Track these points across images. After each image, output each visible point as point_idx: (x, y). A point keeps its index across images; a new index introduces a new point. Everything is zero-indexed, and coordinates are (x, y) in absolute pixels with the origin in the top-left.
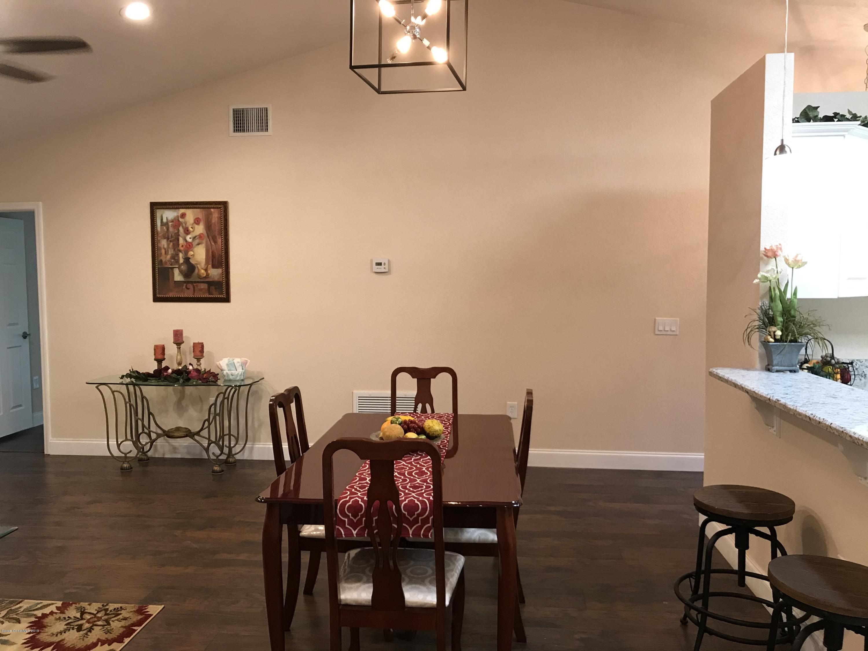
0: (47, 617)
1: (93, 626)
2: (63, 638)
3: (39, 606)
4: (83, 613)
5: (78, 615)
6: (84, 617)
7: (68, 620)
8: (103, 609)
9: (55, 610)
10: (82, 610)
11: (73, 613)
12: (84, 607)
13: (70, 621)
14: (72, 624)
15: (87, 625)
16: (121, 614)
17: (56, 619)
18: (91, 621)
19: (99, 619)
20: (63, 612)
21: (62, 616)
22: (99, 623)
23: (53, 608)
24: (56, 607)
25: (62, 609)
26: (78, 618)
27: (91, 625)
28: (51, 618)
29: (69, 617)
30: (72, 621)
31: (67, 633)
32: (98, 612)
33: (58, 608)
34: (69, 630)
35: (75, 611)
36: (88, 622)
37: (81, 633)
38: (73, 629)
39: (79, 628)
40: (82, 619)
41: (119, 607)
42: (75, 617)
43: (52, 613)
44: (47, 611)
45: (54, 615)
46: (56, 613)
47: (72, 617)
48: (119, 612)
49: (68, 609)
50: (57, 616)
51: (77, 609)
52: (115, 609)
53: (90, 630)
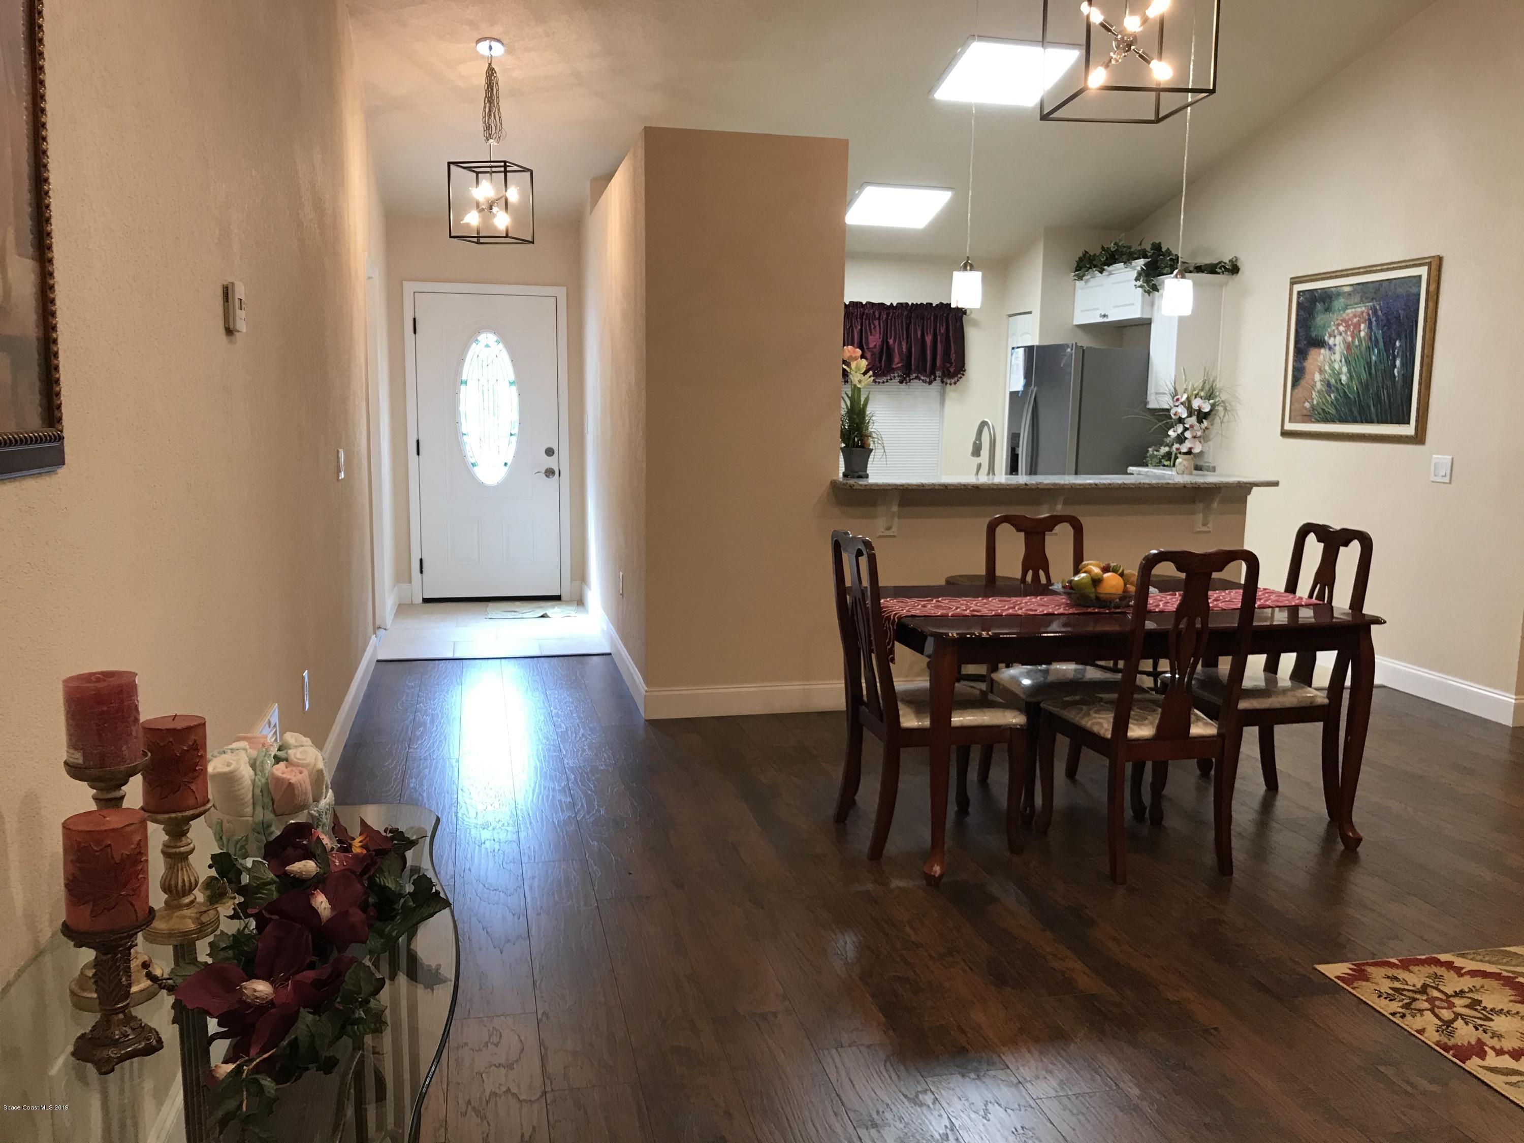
0: (1514, 1049)
1: (1451, 996)
2: (1511, 1004)
3: (1514, 1079)
4: (1448, 1024)
5: (1459, 1023)
6: (1453, 1016)
7: (1481, 1026)
8: (1409, 1011)
9: (1490, 1053)
10: (1444, 1027)
11: (1465, 1033)
12: (1438, 1031)
13: (1480, 1022)
14: (1480, 1015)
15: (1457, 1001)
16: (1391, 988)
17: (1500, 1037)
18: (1446, 1005)
19: (1431, 1000)
20: (1480, 1042)
21: (1486, 1038)
22: (1436, 994)
23: (1492, 1060)
24: (1483, 1059)
25: (1479, 1050)
26: (1463, 1019)
27: (1451, 999)
28: (1507, 1045)
29: (1477, 1029)
30: (1476, 1020)
31: (1498, 1008)
32: (1421, 1011)
33: (1482, 1055)
34: (1491, 1010)
35: (1458, 1033)
36: (1451, 1006)
37: (1476, 997)
38: (1485, 1008)
39: (1474, 1004)
40: (1457, 1015)
41: (1382, 998)
42: (1467, 1023)
43: (1500, 1052)
44: (1506, 1062)
45: (1498, 1047)
46: (1493, 1048)
47: (1471, 1026)
48: (1390, 992)
49: (1466, 1044)
50: (1494, 1042)
51: (1451, 1034)
52: (1390, 1000)
53: (1460, 994)
